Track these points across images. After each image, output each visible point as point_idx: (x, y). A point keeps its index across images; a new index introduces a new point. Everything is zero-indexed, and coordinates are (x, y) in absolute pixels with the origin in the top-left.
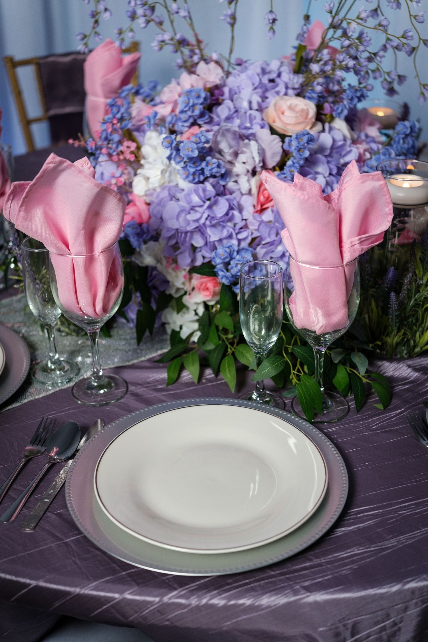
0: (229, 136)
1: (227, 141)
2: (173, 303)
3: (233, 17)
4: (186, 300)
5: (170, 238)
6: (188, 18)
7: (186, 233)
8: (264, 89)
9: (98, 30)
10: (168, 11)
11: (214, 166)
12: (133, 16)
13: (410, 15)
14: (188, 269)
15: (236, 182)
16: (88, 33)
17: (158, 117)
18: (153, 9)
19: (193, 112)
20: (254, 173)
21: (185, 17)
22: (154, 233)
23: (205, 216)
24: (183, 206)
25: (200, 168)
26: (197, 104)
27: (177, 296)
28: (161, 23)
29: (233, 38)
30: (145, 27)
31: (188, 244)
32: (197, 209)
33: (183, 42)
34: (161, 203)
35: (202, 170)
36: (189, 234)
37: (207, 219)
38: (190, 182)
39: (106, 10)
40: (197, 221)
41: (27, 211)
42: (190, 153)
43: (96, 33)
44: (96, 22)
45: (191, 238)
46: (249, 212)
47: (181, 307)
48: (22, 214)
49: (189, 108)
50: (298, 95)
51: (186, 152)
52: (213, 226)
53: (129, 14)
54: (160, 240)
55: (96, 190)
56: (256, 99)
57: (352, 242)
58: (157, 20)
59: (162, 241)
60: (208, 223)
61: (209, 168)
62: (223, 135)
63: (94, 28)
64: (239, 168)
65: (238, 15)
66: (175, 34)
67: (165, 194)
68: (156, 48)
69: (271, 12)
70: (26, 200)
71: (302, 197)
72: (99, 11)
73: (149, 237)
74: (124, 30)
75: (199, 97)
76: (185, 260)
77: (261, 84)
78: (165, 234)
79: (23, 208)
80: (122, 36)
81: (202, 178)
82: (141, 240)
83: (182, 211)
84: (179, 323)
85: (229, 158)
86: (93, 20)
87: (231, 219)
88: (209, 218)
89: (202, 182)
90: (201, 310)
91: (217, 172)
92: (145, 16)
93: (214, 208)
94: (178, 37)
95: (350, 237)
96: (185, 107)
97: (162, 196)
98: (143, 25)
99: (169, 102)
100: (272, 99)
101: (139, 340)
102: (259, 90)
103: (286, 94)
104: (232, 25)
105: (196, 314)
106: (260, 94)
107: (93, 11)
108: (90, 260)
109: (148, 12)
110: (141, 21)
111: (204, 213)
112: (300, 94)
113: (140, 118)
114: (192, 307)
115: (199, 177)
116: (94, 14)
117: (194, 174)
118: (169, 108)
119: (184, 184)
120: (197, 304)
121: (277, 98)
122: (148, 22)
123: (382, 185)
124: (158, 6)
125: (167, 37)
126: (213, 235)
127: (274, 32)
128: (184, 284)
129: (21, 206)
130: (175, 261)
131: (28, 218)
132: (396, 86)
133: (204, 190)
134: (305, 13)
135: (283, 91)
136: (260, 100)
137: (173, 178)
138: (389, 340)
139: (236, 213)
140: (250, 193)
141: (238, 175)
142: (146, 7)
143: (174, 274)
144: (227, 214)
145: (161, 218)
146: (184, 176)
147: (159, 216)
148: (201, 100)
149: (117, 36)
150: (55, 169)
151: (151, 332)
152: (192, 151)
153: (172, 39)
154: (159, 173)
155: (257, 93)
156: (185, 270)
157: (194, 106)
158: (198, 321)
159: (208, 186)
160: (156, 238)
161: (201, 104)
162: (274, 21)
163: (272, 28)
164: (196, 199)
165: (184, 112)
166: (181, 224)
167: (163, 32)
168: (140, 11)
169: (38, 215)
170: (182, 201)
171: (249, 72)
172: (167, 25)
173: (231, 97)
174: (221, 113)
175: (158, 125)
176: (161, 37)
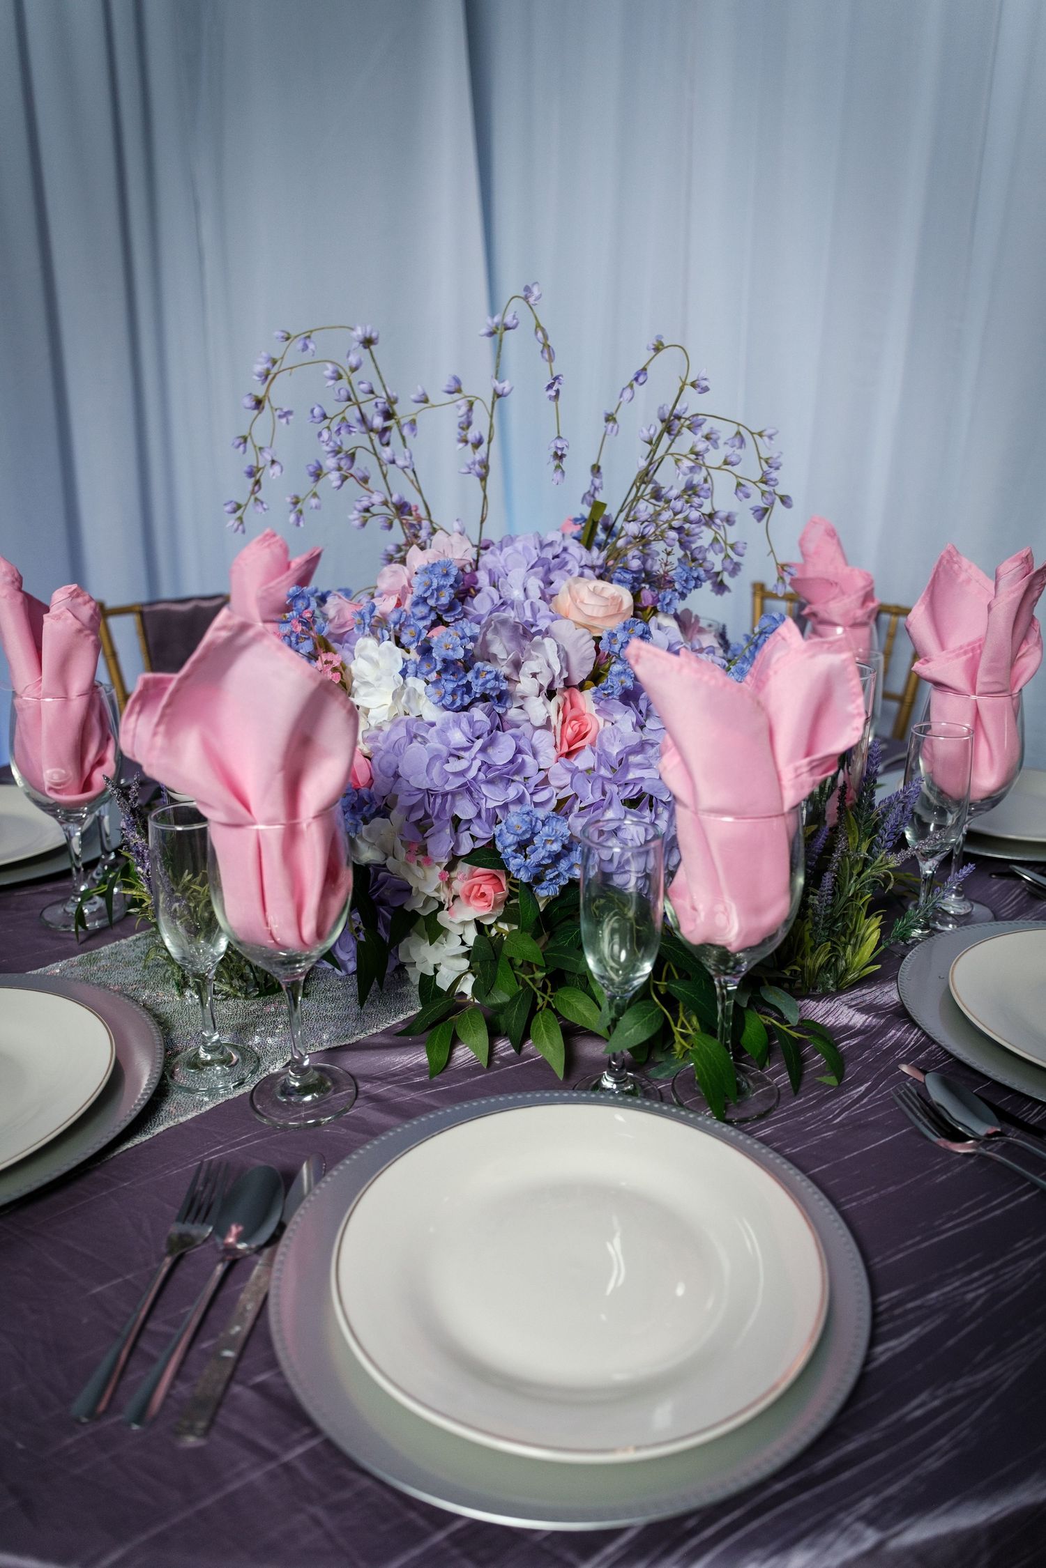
0: (505, 633)
1: (501, 642)
2: (421, 924)
3: (485, 465)
4: (443, 917)
5: (412, 809)
6: (409, 471)
7: (445, 795)
8: (546, 567)
9: (259, 495)
10: (379, 459)
11: (489, 677)
12: (317, 474)
14: (445, 861)
15: (521, 707)
16: (242, 502)
17: (377, 613)
18: (352, 457)
19: (438, 599)
20: (551, 694)
21: (403, 468)
22: (381, 804)
23: (477, 763)
24: (436, 750)
25: (465, 682)
26: (444, 586)
27: (425, 913)
28: (365, 480)
29: (485, 497)
30: (339, 487)
31: (448, 817)
32: (462, 753)
33: (402, 508)
34: (396, 749)
35: (469, 683)
36: (449, 797)
37: (479, 770)
38: (446, 708)
39: (273, 462)
40: (462, 773)
41: (170, 734)
42: (450, 653)
43: (256, 499)
44: (258, 482)
45: (453, 805)
46: (548, 756)
47: (435, 932)
48: (159, 740)
49: (432, 594)
50: (600, 577)
51: (443, 652)
52: (490, 782)
53: (311, 469)
54: (394, 814)
55: (311, 685)
56: (535, 584)
57: (796, 769)
58: (359, 474)
60: (482, 776)
61: (480, 681)
62: (496, 631)
63: (253, 492)
64: (526, 685)
65: (490, 463)
66: (391, 495)
67: (402, 732)
68: (357, 523)
69: (559, 437)
70: (168, 711)
71: (713, 683)
72: (260, 466)
73: (373, 810)
74: (301, 497)
75: (447, 575)
76: (441, 846)
77: (541, 562)
78: (404, 801)
79: (162, 728)
80: (299, 506)
81: (467, 700)
82: (358, 817)
83: (435, 757)
84: (432, 962)
85: (505, 670)
86: (252, 480)
87: (520, 769)
88: (484, 768)
89: (465, 708)
90: (471, 935)
91: (492, 689)
92: (339, 469)
93: (490, 751)
94: (395, 498)
95: (792, 759)
96: (425, 592)
97: (394, 737)
98: (338, 483)
99: (389, 593)
100: (561, 583)
101: (362, 999)
102: (540, 569)
103: (582, 575)
104: (483, 478)
105: (463, 943)
106: (541, 574)
107: (251, 466)
108: (292, 834)
109: (345, 463)
110: (334, 477)
111: (475, 758)
112: (604, 574)
113: (342, 621)
114: (455, 930)
115: (462, 699)
116: (251, 473)
117: (454, 693)
118: (392, 601)
119: (433, 712)
120: (464, 923)
121: (570, 579)
122: (344, 479)
123: (845, 660)
124: (360, 454)
125: (377, 498)
126: (493, 797)
127: (563, 472)
128: (437, 890)
129: (158, 724)
130: (424, 850)
131: (171, 749)
132: (726, 578)
133: (471, 723)
134: (595, 462)
135: (577, 571)
136: (542, 585)
137: (412, 705)
138: (808, 962)
139: (529, 759)
140: (547, 726)
141: (523, 698)
142: (340, 456)
143: (420, 873)
144: (512, 761)
145: (397, 776)
146: (436, 698)
147: (391, 773)
148: (451, 581)
149: (291, 507)
150: (229, 641)
151: (381, 984)
152: (453, 649)
153: (385, 503)
154: (389, 700)
155: (535, 574)
156: (439, 864)
157: (439, 589)
158: (467, 955)
159: (478, 713)
160: (384, 812)
161: (451, 586)
162: (562, 456)
163: (558, 467)
164: (457, 737)
165: (422, 600)
166: (434, 780)
167: (370, 494)
168: (330, 462)
169: (190, 742)
170: (435, 743)
171: (519, 545)
172: (376, 481)
173: (494, 584)
174: (481, 604)
175: (376, 626)
176: (366, 503)
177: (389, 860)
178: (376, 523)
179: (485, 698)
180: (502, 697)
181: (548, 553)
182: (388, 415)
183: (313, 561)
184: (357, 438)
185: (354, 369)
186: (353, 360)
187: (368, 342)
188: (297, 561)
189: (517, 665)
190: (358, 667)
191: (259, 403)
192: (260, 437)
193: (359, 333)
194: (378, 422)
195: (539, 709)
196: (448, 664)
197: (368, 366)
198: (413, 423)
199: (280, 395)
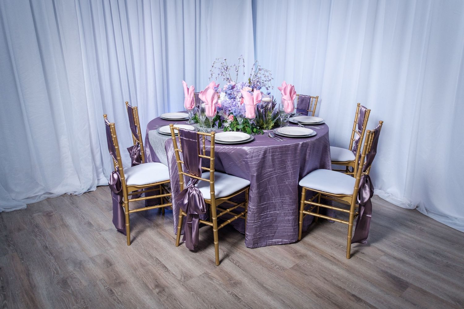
0: (236, 92)
3: (237, 74)
5: (225, 109)
6: (229, 74)
10: (225, 73)
11: (233, 96)
12: (219, 75)
13: (269, 74)
16: (210, 78)
19: (230, 88)
20: (240, 98)
25: (231, 96)
27: (226, 120)
31: (228, 110)
33: (228, 79)
34: (224, 103)
38: (229, 99)
39: (214, 73)
40: (230, 105)
43: (212, 77)
44: (212, 75)
45: (229, 108)
46: (239, 104)
47: (226, 122)
48: (202, 96)
56: (241, 87)
57: (255, 102)
59: (223, 110)
64: (238, 97)
67: (224, 101)
70: (203, 94)
72: (212, 73)
76: (227, 113)
77: (242, 85)
78: (224, 108)
80: (217, 78)
83: (227, 104)
84: (226, 125)
85: (236, 96)
87: (236, 106)
88: (232, 105)
90: (230, 123)
93: (233, 103)
94: (227, 77)
99: (225, 88)
101: (218, 128)
103: (247, 86)
104: (237, 75)
108: (212, 106)
109: (222, 73)
110: (220, 75)
112: (249, 86)
113: (220, 91)
114: (229, 122)
117: (229, 97)
119: (227, 99)
120: (229, 121)
121: (245, 87)
122: (222, 75)
125: (225, 77)
126: (233, 108)
128: (227, 118)
130: (225, 113)
139: (237, 104)
140: (239, 101)
143: (225, 116)
147: (223, 105)
148: (231, 86)
151: (221, 128)
154: (223, 98)
156: (227, 115)
158: (230, 125)
159: (232, 99)
160: (222, 110)
162: (244, 73)
163: (244, 75)
164: (230, 102)
165: (228, 88)
166: (227, 106)
168: (220, 73)
169: (204, 97)
170: (227, 102)
171: (240, 83)
172: (225, 76)
173: (236, 87)
174: (235, 89)
175: (222, 91)
177: (222, 115)
178: (225, 80)
179: (233, 98)
180: (235, 98)
181: (243, 84)
182: (227, 68)
183: (219, 85)
184: (223, 71)
185: (223, 63)
186: (223, 62)
187: (225, 60)
188: (217, 85)
189: (237, 95)
190: (221, 95)
191: (213, 66)
192: (213, 70)
193: (224, 59)
194: (226, 69)
195: (238, 100)
196: (229, 94)
197: (225, 63)
198: (230, 69)
199: (215, 66)
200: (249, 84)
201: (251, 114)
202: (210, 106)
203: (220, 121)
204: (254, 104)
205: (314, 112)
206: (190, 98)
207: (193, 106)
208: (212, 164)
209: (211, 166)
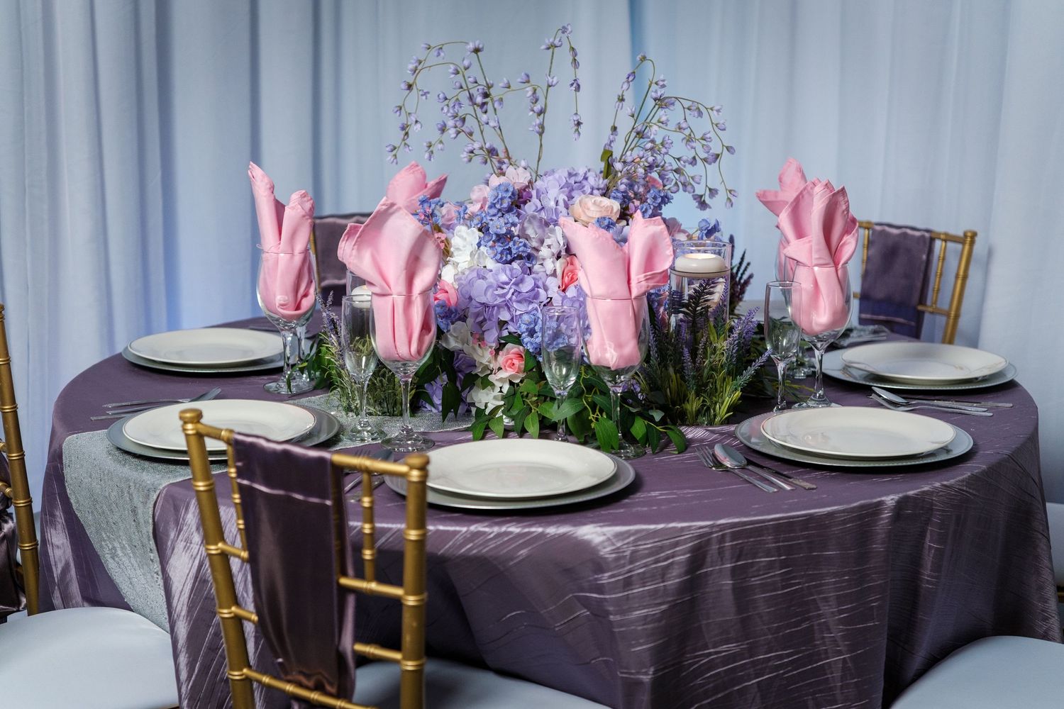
0: (536, 224)
1: (533, 228)
2: (479, 381)
3: (542, 127)
4: (492, 378)
5: (478, 315)
6: (497, 129)
7: (493, 307)
8: (570, 188)
9: (406, 142)
10: (479, 121)
11: (520, 245)
12: (443, 129)
13: (712, 123)
14: (494, 345)
15: (542, 264)
16: (397, 146)
17: (468, 211)
18: (463, 120)
19: (501, 204)
20: (559, 257)
21: (494, 127)
22: (462, 313)
23: (512, 291)
24: (491, 282)
25: (507, 247)
26: (505, 197)
27: (482, 375)
28: (471, 134)
29: (541, 145)
30: (455, 138)
31: (494, 320)
32: (505, 286)
33: (492, 152)
34: (470, 283)
35: (509, 249)
36: (496, 308)
37: (513, 294)
38: (498, 261)
39: (417, 122)
40: (504, 295)
41: (359, 250)
42: (499, 230)
43: (405, 144)
44: (407, 134)
45: (498, 312)
46: (554, 291)
47: (486, 383)
48: (354, 252)
49: (498, 201)
50: (604, 195)
51: (495, 230)
52: (519, 302)
53: (440, 126)
54: (468, 320)
55: (420, 232)
56: (562, 197)
57: (638, 279)
58: (467, 130)
59: (470, 320)
60: (514, 297)
61: (516, 247)
62: (530, 222)
63: (404, 140)
64: (544, 252)
65: (545, 124)
66: (485, 144)
67: (475, 274)
68: (466, 160)
69: (576, 114)
70: (359, 240)
72: (409, 123)
73: (457, 317)
74: (433, 143)
75: (507, 191)
76: (492, 337)
77: (567, 184)
78: (473, 310)
79: (356, 247)
80: (431, 148)
81: (509, 257)
82: (449, 321)
83: (489, 287)
84: (484, 402)
85: (535, 244)
86: (404, 132)
87: (536, 296)
88: (516, 294)
89: (510, 262)
90: (506, 388)
91: (523, 252)
92: (456, 127)
93: (521, 285)
94: (488, 145)
96: (494, 200)
97: (470, 277)
98: (454, 135)
99: (477, 201)
100: (578, 197)
101: (444, 416)
102: (566, 189)
103: (592, 193)
104: (541, 134)
105: (501, 391)
106: (567, 193)
107: (403, 124)
108: (408, 302)
109: (459, 124)
110: (452, 132)
111: (510, 288)
112: (606, 193)
113: (450, 217)
114: (498, 385)
115: (506, 257)
116: (403, 128)
117: (502, 253)
118: (478, 206)
119: (491, 264)
120: (501, 380)
121: (583, 196)
122: (458, 133)
123: (662, 229)
124: (468, 118)
125: (477, 146)
126: (520, 308)
127: (579, 133)
128: (490, 362)
129: (354, 245)
130: (481, 339)
131: (359, 257)
133: (511, 270)
135: (589, 190)
136: (566, 199)
137: (481, 260)
139: (541, 291)
140: (554, 274)
141: (544, 259)
142: (456, 119)
143: (479, 351)
144: (533, 290)
145: (470, 298)
146: (492, 255)
147: (467, 297)
148: (510, 194)
149: (426, 149)
150: (386, 210)
151: (456, 414)
152: (500, 228)
153: (481, 148)
154: (469, 258)
155: (563, 192)
156: (491, 347)
157: (502, 199)
158: (504, 398)
159: (515, 265)
160: (464, 318)
161: (510, 197)
162: (579, 124)
163: (577, 130)
164: (504, 278)
165: (493, 206)
166: (488, 299)
167: (472, 142)
168: (450, 123)
169: (367, 255)
170: (490, 279)
171: (557, 175)
172: (477, 135)
173: (538, 197)
174: (529, 209)
175: (467, 219)
176: (470, 148)
177: (466, 349)
178: (477, 160)
179: (520, 257)
180: (530, 257)
181: (572, 181)
182: (486, 95)
183: (442, 183)
184: (467, 108)
185: (466, 68)
186: (466, 63)
187: (477, 51)
188: (431, 182)
189: (542, 242)
190: (456, 241)
191: (410, 87)
192: (410, 106)
193: (471, 46)
194: (479, 100)
195: (550, 265)
196: (500, 238)
197: (476, 65)
198: (501, 100)
199: (421, 83)
200: (602, 183)
201: (619, 346)
202: (400, 301)
203: (453, 378)
204: (635, 293)
205: (957, 316)
206: (292, 254)
207: (305, 295)
208: (409, 625)
209: (407, 638)
